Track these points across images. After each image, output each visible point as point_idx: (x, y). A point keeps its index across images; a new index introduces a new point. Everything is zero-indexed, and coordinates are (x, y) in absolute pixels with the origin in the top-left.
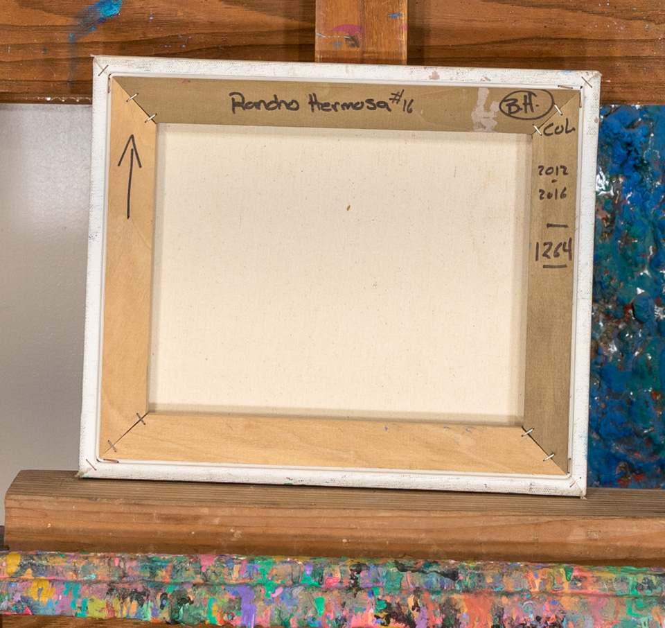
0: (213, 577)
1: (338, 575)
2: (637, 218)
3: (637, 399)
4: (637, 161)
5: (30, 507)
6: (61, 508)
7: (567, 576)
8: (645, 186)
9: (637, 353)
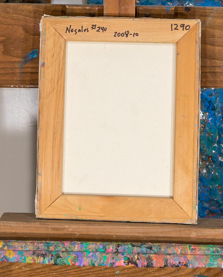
0: (69, 249)
1: (111, 248)
2: (213, 127)
3: (213, 188)
4: (213, 107)
5: (7, 225)
6: (18, 225)
7: (189, 248)
8: (216, 116)
9: (213, 173)
